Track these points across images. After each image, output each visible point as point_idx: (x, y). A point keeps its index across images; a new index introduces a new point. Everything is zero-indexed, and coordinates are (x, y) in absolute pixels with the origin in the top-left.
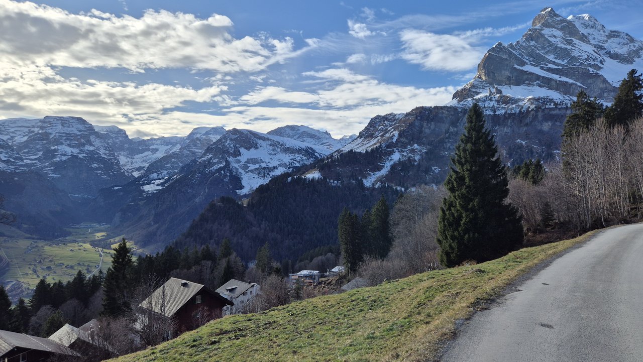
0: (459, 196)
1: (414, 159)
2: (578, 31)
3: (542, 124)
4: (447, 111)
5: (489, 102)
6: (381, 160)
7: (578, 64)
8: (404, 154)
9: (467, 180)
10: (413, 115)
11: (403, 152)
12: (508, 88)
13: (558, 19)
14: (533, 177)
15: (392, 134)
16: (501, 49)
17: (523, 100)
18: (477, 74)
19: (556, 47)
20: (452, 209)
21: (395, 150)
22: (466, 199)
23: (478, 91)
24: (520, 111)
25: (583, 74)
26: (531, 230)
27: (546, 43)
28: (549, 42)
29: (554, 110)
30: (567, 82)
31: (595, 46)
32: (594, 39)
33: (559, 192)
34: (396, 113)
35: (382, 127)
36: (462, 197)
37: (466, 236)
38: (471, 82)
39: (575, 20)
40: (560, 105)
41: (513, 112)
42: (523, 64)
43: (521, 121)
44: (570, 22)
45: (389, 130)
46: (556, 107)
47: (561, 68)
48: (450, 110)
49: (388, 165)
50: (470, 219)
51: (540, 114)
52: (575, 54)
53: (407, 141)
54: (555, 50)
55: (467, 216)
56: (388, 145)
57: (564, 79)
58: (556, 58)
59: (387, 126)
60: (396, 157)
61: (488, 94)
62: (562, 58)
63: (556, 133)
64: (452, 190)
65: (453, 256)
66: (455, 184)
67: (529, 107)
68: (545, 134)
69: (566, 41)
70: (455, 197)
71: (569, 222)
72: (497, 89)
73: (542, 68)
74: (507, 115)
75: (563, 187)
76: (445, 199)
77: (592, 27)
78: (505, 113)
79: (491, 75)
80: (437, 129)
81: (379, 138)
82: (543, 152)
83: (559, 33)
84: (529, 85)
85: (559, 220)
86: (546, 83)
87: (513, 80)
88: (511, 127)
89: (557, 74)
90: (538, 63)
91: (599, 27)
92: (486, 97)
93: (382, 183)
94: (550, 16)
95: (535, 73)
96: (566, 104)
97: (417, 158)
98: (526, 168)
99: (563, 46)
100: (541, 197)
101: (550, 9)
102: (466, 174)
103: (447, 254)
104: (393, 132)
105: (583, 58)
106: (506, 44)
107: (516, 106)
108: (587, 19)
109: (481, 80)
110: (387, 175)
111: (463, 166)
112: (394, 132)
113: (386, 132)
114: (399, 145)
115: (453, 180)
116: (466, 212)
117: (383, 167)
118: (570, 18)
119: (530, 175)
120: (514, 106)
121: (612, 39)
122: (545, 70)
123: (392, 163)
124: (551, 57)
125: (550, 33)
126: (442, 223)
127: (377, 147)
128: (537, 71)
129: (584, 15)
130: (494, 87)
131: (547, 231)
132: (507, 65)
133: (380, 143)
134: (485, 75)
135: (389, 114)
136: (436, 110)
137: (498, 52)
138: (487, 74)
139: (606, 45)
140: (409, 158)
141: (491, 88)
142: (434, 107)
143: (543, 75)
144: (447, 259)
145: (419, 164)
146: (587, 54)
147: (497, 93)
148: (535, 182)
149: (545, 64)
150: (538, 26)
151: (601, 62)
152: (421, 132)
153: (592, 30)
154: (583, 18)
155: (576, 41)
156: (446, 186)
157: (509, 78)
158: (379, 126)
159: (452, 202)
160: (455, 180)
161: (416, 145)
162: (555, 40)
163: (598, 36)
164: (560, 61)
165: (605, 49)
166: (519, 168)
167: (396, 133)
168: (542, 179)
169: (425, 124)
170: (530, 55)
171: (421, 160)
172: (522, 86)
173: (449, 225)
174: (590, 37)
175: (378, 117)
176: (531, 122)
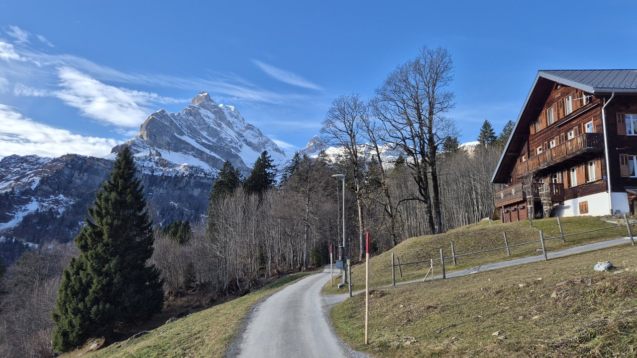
0: (92, 256)
1: (57, 211)
2: (226, 118)
3: (193, 190)
4: (104, 163)
5: (148, 162)
6: (10, 208)
7: (224, 144)
8: (45, 204)
9: (105, 237)
10: (63, 162)
11: (44, 202)
12: (167, 152)
13: (212, 104)
14: (181, 237)
15: (31, 179)
16: (164, 116)
17: (180, 166)
18: (139, 134)
19: (209, 126)
20: (81, 272)
21: (33, 198)
22: (101, 260)
23: (139, 150)
24: (176, 175)
25: (227, 152)
26: (172, 293)
27: (201, 121)
28: (204, 121)
29: (203, 179)
30: (215, 157)
31: (237, 133)
32: (237, 127)
33: (203, 253)
34: (40, 156)
35: (19, 169)
36: (97, 256)
37: (94, 308)
38: (132, 139)
39: (224, 108)
40: (208, 175)
41: (170, 175)
42: (182, 134)
43: (176, 185)
44: (220, 109)
45: (28, 175)
46: (205, 177)
47: (211, 144)
48: (107, 163)
49: (19, 216)
50: (102, 285)
51: (192, 181)
52: (223, 135)
53: (51, 190)
54: (208, 128)
55: (99, 282)
56: (24, 192)
57: (213, 154)
58: (208, 136)
59: (25, 169)
60: (33, 206)
61: (148, 155)
62: (214, 137)
63: (204, 199)
64: (84, 248)
65: (72, 337)
66: (89, 241)
67: (184, 173)
68: (195, 199)
69: (217, 123)
70: (87, 257)
71: (209, 283)
72: (157, 151)
73: (197, 141)
74: (164, 178)
75: (207, 247)
76: (74, 260)
77: (236, 118)
78: (163, 175)
79: (153, 137)
80: (90, 181)
81: (12, 182)
82: (192, 215)
83: (212, 116)
84: (185, 153)
85: (200, 282)
86: (199, 154)
87: (172, 146)
88: (166, 189)
89: (208, 149)
90: (194, 136)
91: (241, 119)
92: (146, 156)
93: (7, 237)
94: (206, 99)
95: (191, 144)
96: (213, 176)
97: (61, 210)
98: (175, 228)
99: (215, 127)
100: (186, 258)
101: (206, 94)
102: (105, 229)
103: (65, 334)
104: (32, 177)
105: (228, 140)
106: (169, 113)
107: (173, 170)
108: (233, 110)
109: (142, 140)
110: (16, 228)
111: (102, 218)
112: (34, 178)
113: (24, 176)
114: (39, 193)
115: (87, 235)
116: (99, 276)
117: (13, 217)
118: (221, 105)
119: (178, 235)
120: (171, 170)
121: (249, 130)
122: (199, 143)
123: (26, 213)
124: (205, 134)
125: (205, 114)
126: (64, 292)
127: (6, 192)
128: (192, 142)
129: (231, 107)
130: (154, 149)
131: (188, 294)
132: (168, 132)
133: (13, 188)
134: (147, 136)
135: (30, 156)
136: (92, 161)
137: (161, 118)
138: (150, 135)
139: (244, 134)
140: (51, 209)
141: (152, 150)
142: (90, 157)
143: (197, 147)
144: (64, 342)
145: (63, 218)
146: (231, 137)
147: (157, 155)
148: (182, 242)
149: (199, 138)
150: (196, 105)
151: (240, 147)
152: (70, 182)
153: (236, 119)
154: (230, 108)
155: (224, 125)
156: (77, 242)
157: (169, 144)
158: (15, 167)
159: (82, 263)
160: (90, 235)
161: (61, 196)
162: (209, 120)
163: (239, 126)
164: (211, 139)
165: (243, 137)
166: (169, 228)
167: (37, 179)
168: (189, 239)
169: (76, 174)
170: (189, 127)
171: (67, 212)
172: (179, 154)
173: (73, 295)
174: (234, 125)
175: (14, 157)
176: (184, 187)
